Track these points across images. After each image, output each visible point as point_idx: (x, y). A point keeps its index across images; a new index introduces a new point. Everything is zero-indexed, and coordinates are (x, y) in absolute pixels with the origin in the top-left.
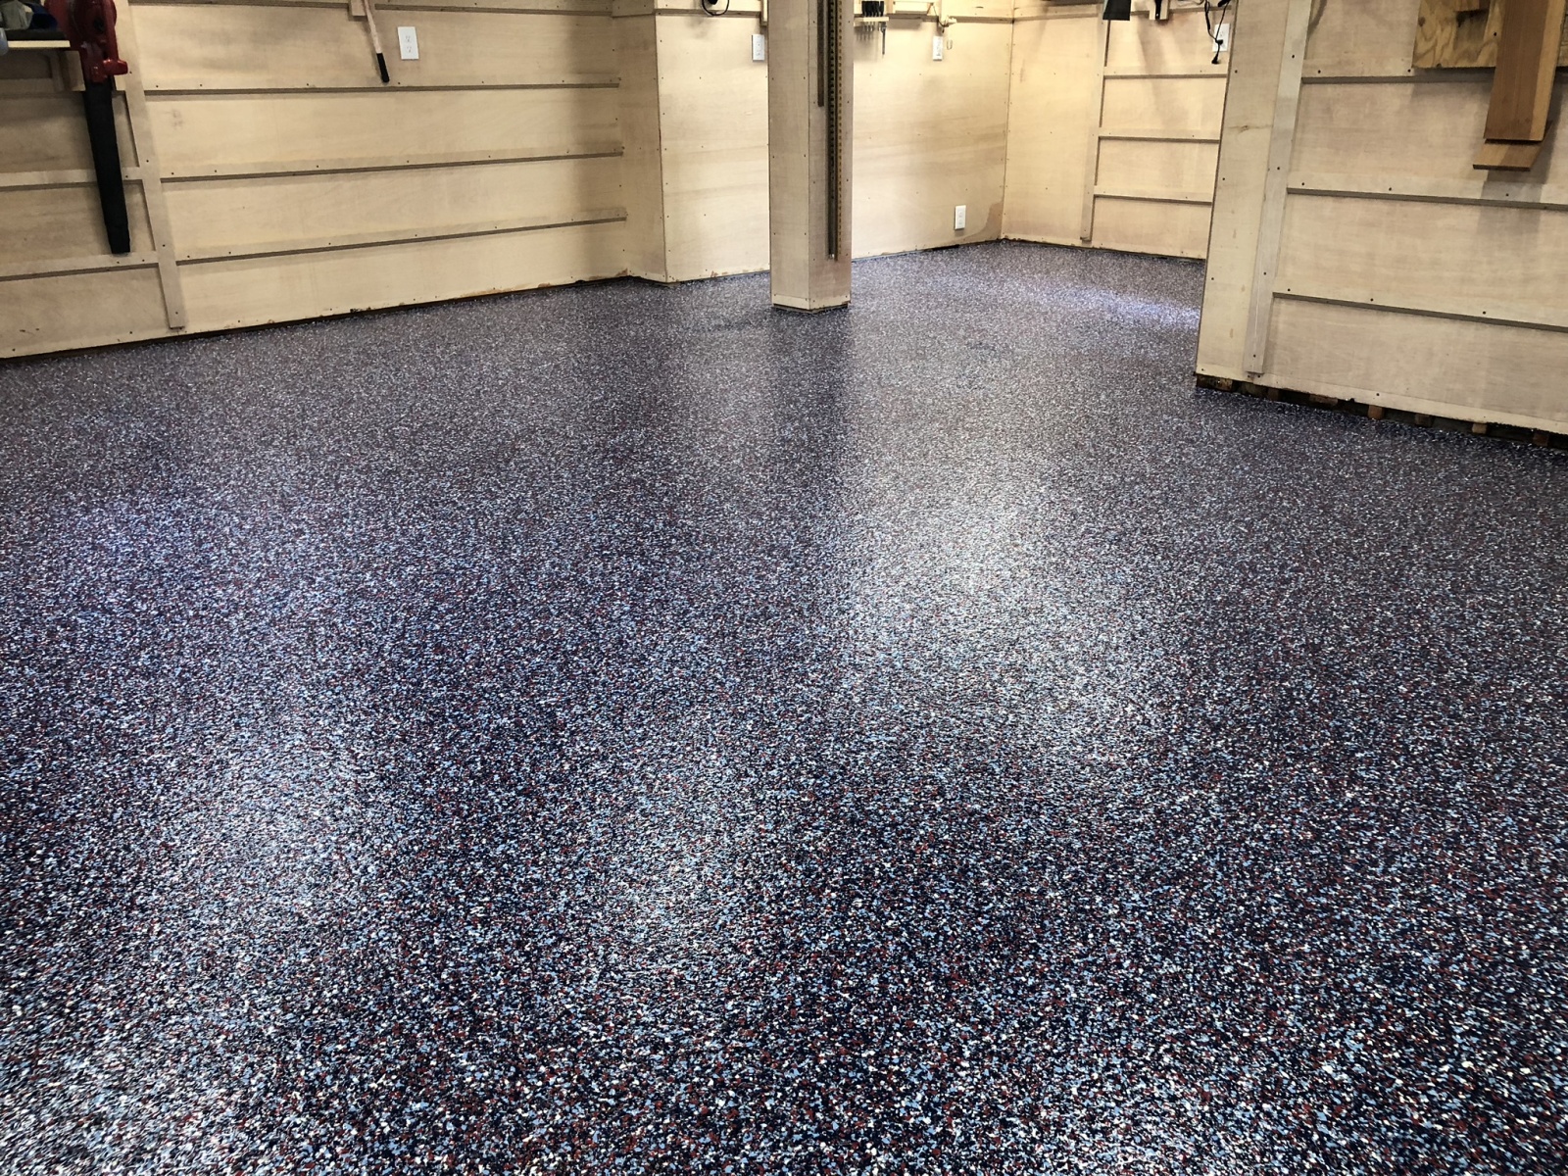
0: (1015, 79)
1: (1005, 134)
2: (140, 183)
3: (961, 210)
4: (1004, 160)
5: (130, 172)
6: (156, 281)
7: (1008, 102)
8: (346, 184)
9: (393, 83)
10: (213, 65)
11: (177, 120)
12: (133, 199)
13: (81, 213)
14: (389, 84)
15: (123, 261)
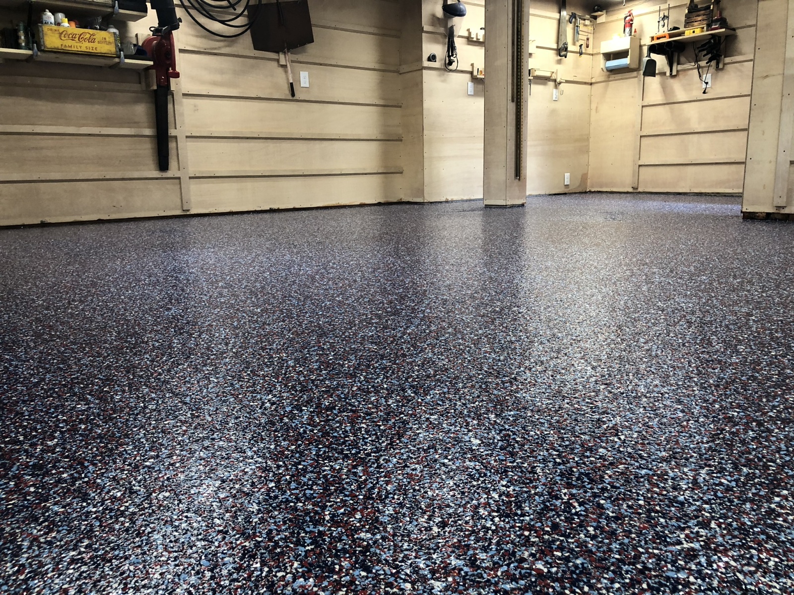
0: (593, 112)
1: (588, 139)
2: (176, 137)
3: (567, 175)
4: (588, 152)
5: (172, 132)
6: (179, 186)
7: (589, 123)
8: (271, 145)
9: (297, 97)
10: (215, 84)
11: (196, 109)
12: (172, 145)
13: (147, 149)
14: (295, 98)
15: (165, 175)
